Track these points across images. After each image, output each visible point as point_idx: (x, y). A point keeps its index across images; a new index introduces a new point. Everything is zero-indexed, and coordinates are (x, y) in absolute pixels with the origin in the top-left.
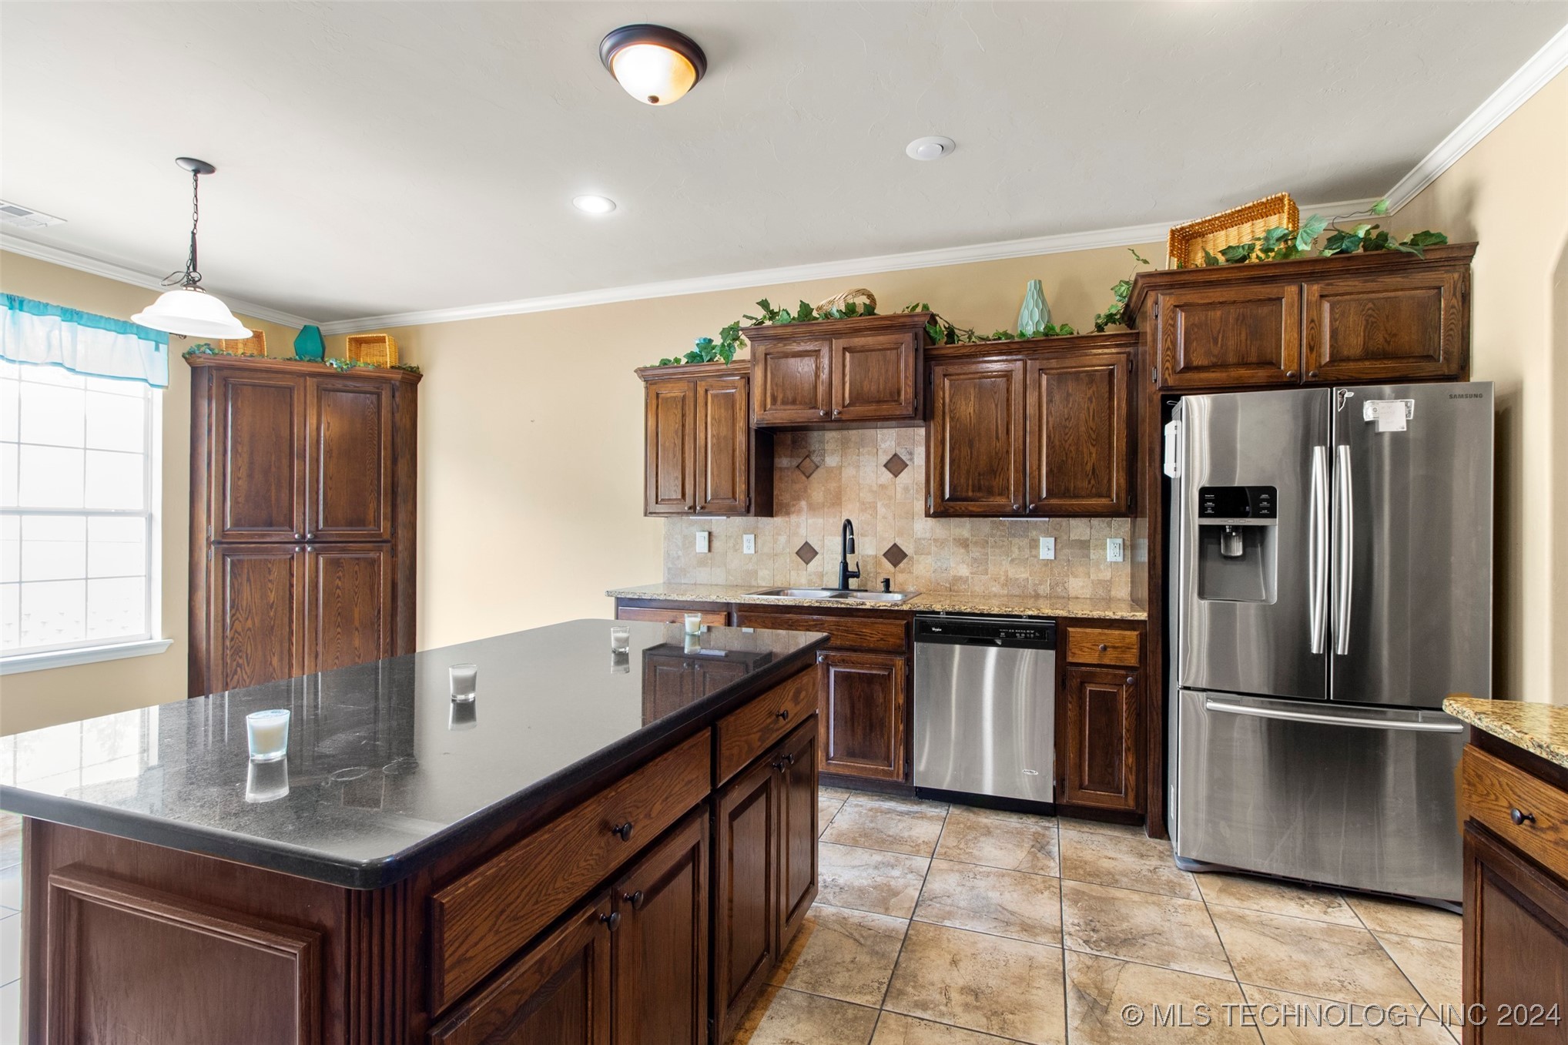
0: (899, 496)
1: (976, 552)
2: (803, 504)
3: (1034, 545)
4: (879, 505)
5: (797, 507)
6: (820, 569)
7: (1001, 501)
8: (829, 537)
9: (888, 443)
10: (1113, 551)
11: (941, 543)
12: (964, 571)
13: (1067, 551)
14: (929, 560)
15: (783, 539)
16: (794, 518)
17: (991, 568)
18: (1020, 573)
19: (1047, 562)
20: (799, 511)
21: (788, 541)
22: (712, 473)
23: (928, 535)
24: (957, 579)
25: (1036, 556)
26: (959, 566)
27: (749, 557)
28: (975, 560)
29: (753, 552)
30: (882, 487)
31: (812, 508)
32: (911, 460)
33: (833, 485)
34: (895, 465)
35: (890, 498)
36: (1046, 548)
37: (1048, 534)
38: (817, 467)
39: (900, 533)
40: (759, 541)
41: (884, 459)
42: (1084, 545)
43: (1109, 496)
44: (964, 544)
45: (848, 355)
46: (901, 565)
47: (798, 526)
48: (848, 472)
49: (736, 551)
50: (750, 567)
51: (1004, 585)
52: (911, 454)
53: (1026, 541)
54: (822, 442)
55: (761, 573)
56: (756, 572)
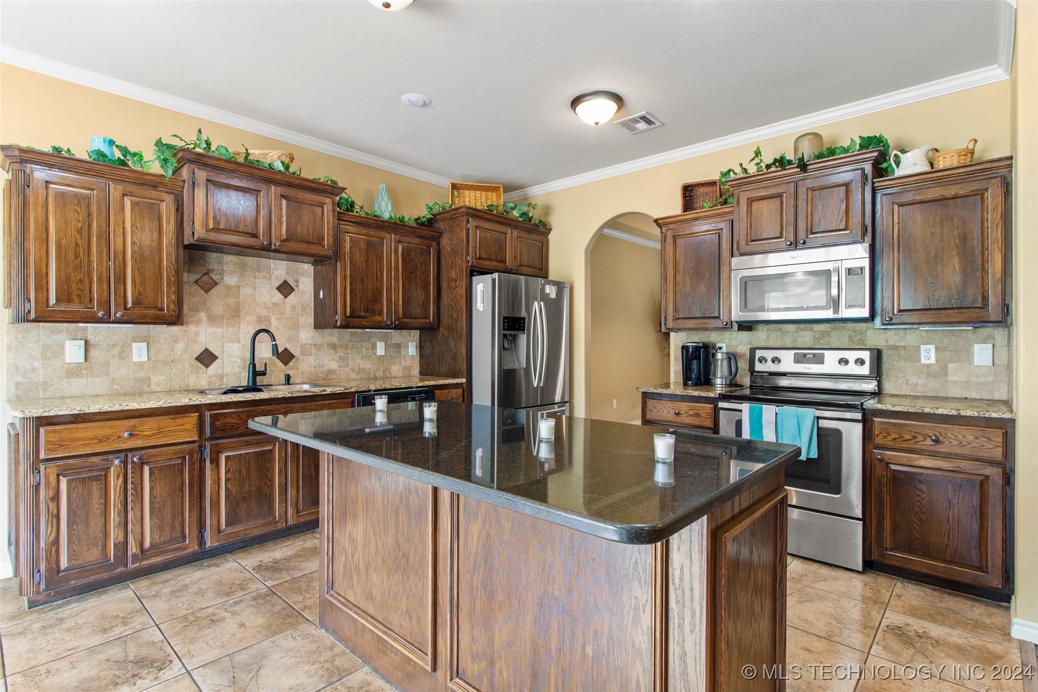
0: (288, 312)
1: (341, 353)
2: (203, 315)
3: (374, 347)
4: (273, 318)
5: (196, 318)
6: (220, 371)
7: (378, 318)
8: (230, 344)
9: (279, 271)
10: (412, 350)
11: (318, 347)
12: (334, 365)
13: (391, 350)
14: (311, 359)
15: (180, 346)
16: (191, 328)
17: (350, 362)
18: (367, 365)
19: (381, 357)
20: (199, 322)
21: (186, 349)
22: (134, 281)
23: (310, 341)
24: (330, 371)
25: (375, 354)
26: (330, 362)
27: (141, 365)
28: (341, 358)
29: (146, 359)
30: (275, 304)
31: (213, 320)
32: (297, 286)
33: (232, 301)
34: (285, 289)
35: (281, 314)
36: (381, 349)
37: (381, 340)
38: (216, 284)
39: (289, 341)
40: (152, 349)
41: (277, 283)
42: (398, 346)
43: (429, 318)
44: (334, 347)
45: (284, 202)
46: (291, 364)
47: (197, 334)
48: (246, 291)
49: (123, 359)
50: (142, 374)
51: (358, 373)
52: (297, 281)
53: (370, 344)
54: (220, 263)
55: (154, 379)
56: (149, 379)
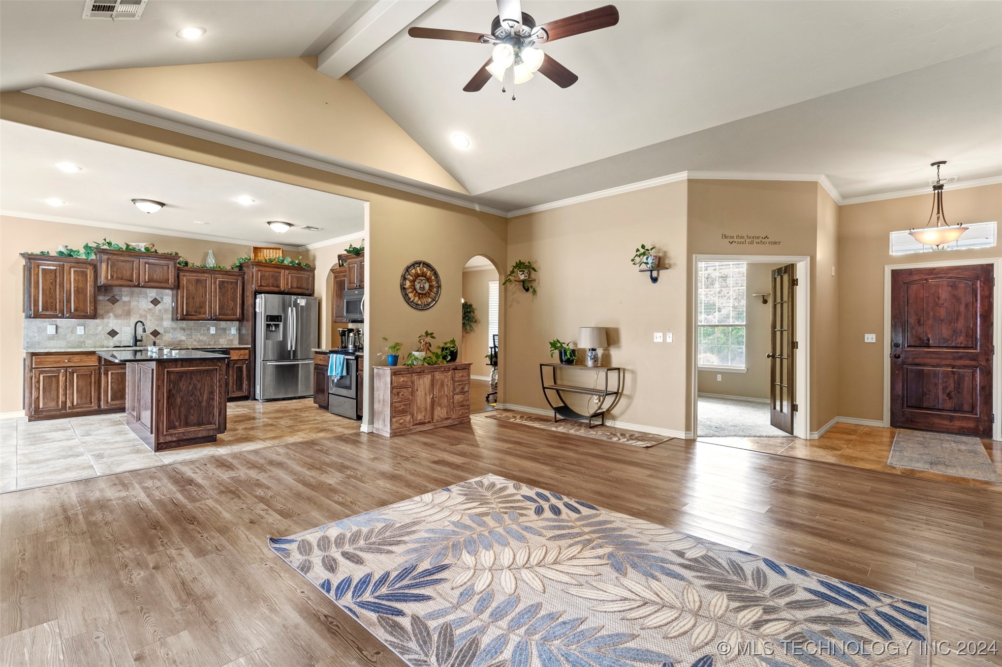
0: (157, 313)
1: (188, 332)
2: (111, 314)
3: (209, 329)
4: (148, 316)
5: (108, 316)
6: (120, 339)
7: (204, 316)
8: (125, 327)
9: (152, 294)
10: (234, 331)
11: (174, 329)
12: (183, 338)
13: (220, 331)
14: (170, 335)
15: (100, 328)
16: (106, 320)
17: (193, 337)
18: (204, 338)
19: (213, 335)
20: (109, 317)
21: (103, 329)
22: (74, 302)
23: (169, 326)
24: (181, 341)
25: (209, 333)
26: (181, 336)
27: (81, 336)
28: (188, 334)
29: (83, 333)
30: (150, 309)
31: (117, 316)
32: (162, 300)
33: (126, 308)
34: (155, 302)
35: (153, 313)
36: (213, 331)
37: (213, 326)
38: (118, 301)
39: (157, 326)
40: (86, 329)
41: (151, 300)
42: (225, 329)
43: (237, 316)
44: (184, 329)
45: (147, 265)
46: (158, 337)
47: (108, 323)
48: (133, 304)
49: (72, 333)
50: (81, 340)
51: (198, 342)
52: (162, 298)
53: (206, 328)
54: (121, 291)
55: (87, 342)
56: (85, 342)
